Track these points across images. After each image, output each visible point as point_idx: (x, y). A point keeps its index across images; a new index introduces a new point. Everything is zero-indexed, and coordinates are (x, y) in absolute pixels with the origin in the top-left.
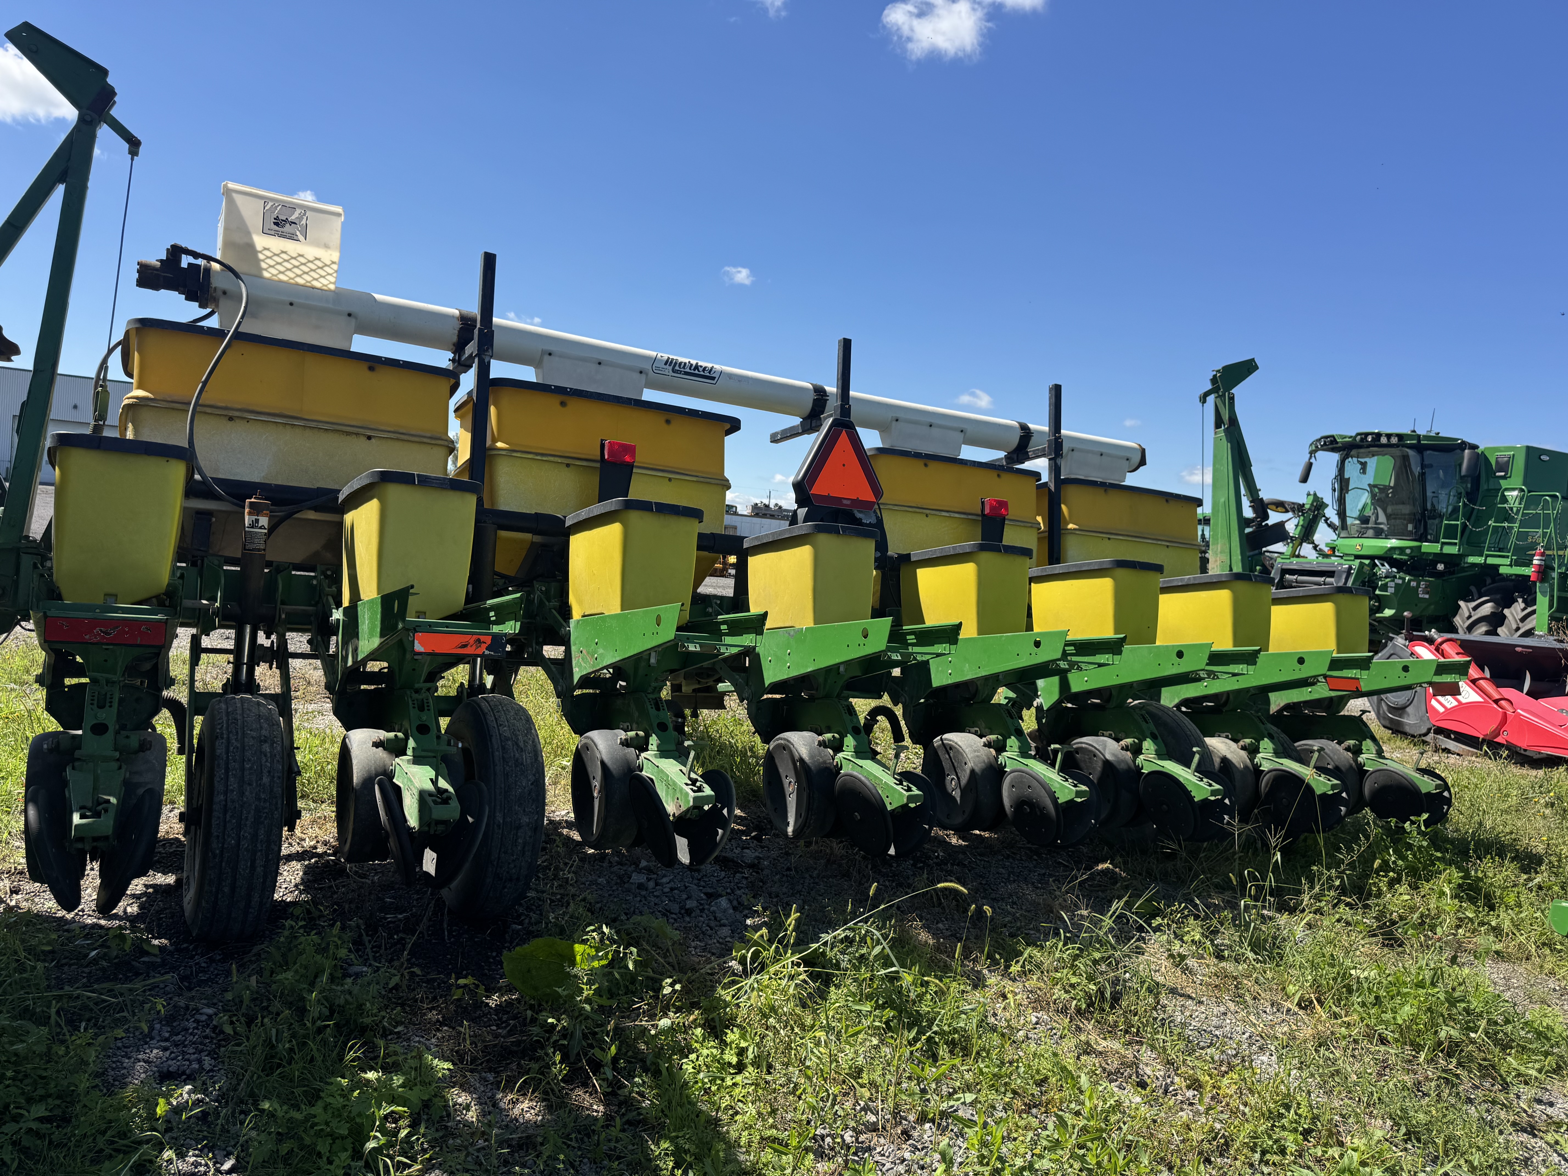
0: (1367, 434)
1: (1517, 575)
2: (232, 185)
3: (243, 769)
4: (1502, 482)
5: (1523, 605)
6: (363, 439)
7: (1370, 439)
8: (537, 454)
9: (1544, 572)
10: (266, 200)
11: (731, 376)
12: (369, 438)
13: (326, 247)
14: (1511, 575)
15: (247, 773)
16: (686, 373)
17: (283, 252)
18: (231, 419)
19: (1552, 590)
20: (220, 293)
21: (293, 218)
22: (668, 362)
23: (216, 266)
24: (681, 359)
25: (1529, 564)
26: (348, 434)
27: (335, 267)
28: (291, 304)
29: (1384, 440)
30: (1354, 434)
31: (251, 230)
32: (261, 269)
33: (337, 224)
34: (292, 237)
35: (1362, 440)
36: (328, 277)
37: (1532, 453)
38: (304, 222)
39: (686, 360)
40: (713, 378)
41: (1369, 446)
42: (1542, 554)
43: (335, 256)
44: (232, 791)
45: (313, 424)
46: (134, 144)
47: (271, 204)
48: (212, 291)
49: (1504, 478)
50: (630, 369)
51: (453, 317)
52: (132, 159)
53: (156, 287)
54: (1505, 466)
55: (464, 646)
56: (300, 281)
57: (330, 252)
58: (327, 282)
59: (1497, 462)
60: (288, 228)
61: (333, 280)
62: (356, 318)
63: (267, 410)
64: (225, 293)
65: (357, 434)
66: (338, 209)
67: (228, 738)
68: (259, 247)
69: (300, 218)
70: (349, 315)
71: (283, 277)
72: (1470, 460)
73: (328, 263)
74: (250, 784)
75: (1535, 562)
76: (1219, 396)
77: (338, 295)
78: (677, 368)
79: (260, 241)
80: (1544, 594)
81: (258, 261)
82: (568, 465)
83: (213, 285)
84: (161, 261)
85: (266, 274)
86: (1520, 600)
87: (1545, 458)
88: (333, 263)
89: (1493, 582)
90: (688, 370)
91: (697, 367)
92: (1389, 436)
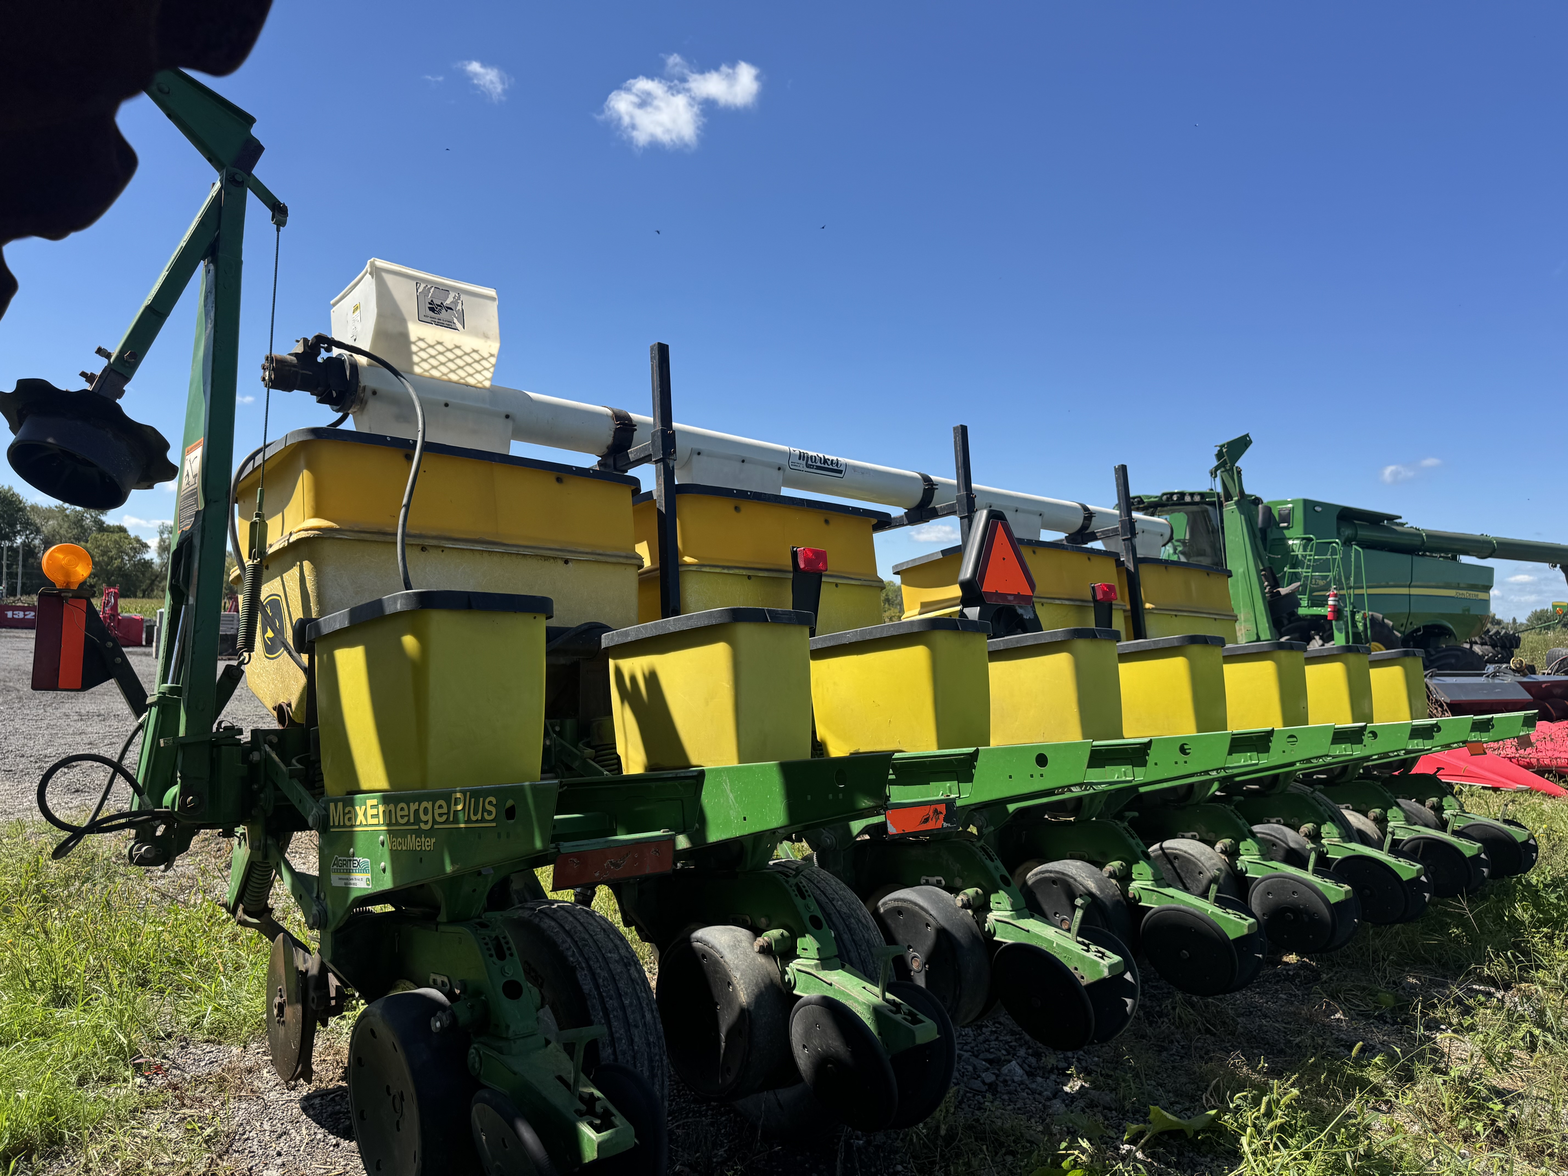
0: (1172, 494)
1: (1312, 616)
2: (380, 263)
3: (623, 1008)
4: (1286, 532)
5: (1320, 642)
6: (561, 563)
7: (1175, 498)
8: (724, 567)
9: (1338, 612)
10: (418, 281)
11: (855, 468)
12: (566, 562)
13: (486, 336)
14: (1307, 616)
15: (629, 1011)
16: (818, 468)
17: (439, 343)
18: (424, 549)
19: (1347, 627)
20: (368, 393)
21: (448, 302)
22: (801, 456)
23: (362, 360)
24: (811, 453)
25: (1323, 603)
26: (546, 558)
27: (493, 360)
28: (446, 405)
29: (1188, 499)
30: (1159, 494)
31: (407, 316)
32: (412, 364)
33: (493, 309)
34: (450, 326)
35: (1168, 499)
36: (485, 373)
37: (1309, 505)
38: (459, 307)
39: (814, 454)
40: (840, 472)
41: (1174, 504)
42: (1335, 595)
43: (494, 346)
44: (620, 1039)
45: (514, 550)
46: (279, 212)
47: (423, 286)
48: (360, 390)
49: (1287, 528)
50: (769, 465)
51: (607, 416)
52: (278, 230)
53: (288, 388)
54: (1287, 517)
55: (926, 820)
56: (453, 377)
57: (489, 343)
58: (483, 378)
59: (1280, 515)
60: (444, 314)
61: (488, 375)
62: (514, 420)
63: (464, 536)
64: (374, 393)
65: (554, 558)
66: (492, 292)
67: (590, 968)
68: (413, 338)
69: (455, 303)
70: (507, 417)
71: (435, 373)
72: (1264, 514)
73: (486, 355)
74: (637, 1026)
75: (1330, 603)
76: (1226, 470)
77: (493, 393)
78: (810, 462)
79: (417, 330)
80: (1340, 630)
81: (410, 354)
82: (749, 577)
83: (362, 384)
84: (296, 355)
85: (417, 370)
86: (1317, 638)
87: (1318, 509)
88: (492, 355)
89: (1290, 622)
90: (819, 464)
91: (826, 461)
92: (1192, 495)
